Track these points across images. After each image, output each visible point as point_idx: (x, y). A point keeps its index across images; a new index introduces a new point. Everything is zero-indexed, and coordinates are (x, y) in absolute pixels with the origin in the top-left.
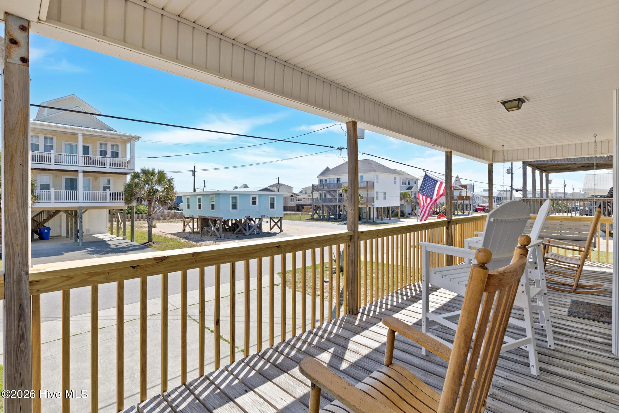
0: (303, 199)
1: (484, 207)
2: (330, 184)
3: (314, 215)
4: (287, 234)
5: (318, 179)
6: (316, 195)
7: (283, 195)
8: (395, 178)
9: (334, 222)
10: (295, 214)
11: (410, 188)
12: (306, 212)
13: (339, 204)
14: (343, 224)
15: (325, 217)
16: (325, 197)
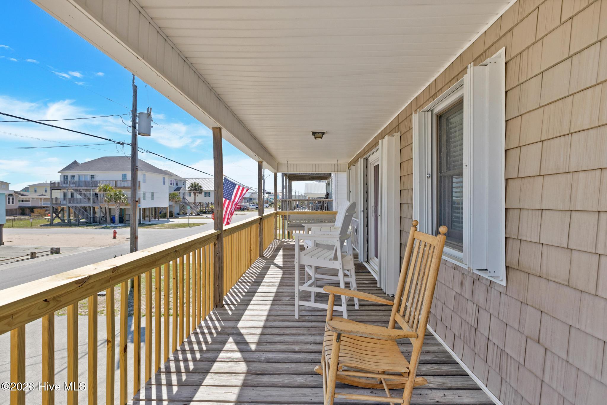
0: (31, 200)
1: (241, 206)
2: (79, 181)
3: (53, 219)
4: (14, 247)
5: (60, 174)
6: (58, 194)
7: (5, 193)
8: (164, 178)
9: (87, 226)
10: (18, 219)
11: (178, 189)
12: (38, 216)
13: (94, 205)
14: (102, 228)
15: (72, 221)
16: (72, 197)
